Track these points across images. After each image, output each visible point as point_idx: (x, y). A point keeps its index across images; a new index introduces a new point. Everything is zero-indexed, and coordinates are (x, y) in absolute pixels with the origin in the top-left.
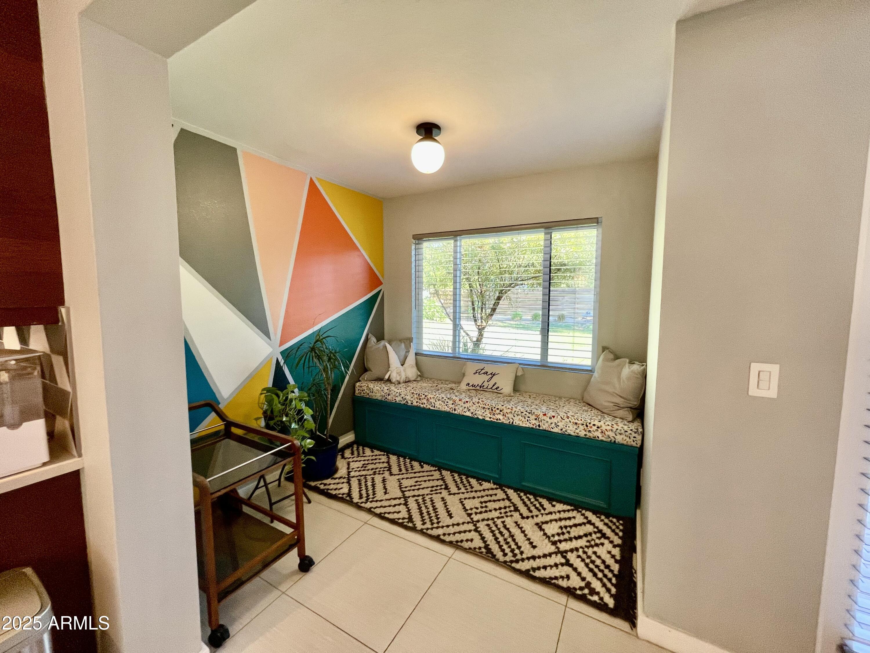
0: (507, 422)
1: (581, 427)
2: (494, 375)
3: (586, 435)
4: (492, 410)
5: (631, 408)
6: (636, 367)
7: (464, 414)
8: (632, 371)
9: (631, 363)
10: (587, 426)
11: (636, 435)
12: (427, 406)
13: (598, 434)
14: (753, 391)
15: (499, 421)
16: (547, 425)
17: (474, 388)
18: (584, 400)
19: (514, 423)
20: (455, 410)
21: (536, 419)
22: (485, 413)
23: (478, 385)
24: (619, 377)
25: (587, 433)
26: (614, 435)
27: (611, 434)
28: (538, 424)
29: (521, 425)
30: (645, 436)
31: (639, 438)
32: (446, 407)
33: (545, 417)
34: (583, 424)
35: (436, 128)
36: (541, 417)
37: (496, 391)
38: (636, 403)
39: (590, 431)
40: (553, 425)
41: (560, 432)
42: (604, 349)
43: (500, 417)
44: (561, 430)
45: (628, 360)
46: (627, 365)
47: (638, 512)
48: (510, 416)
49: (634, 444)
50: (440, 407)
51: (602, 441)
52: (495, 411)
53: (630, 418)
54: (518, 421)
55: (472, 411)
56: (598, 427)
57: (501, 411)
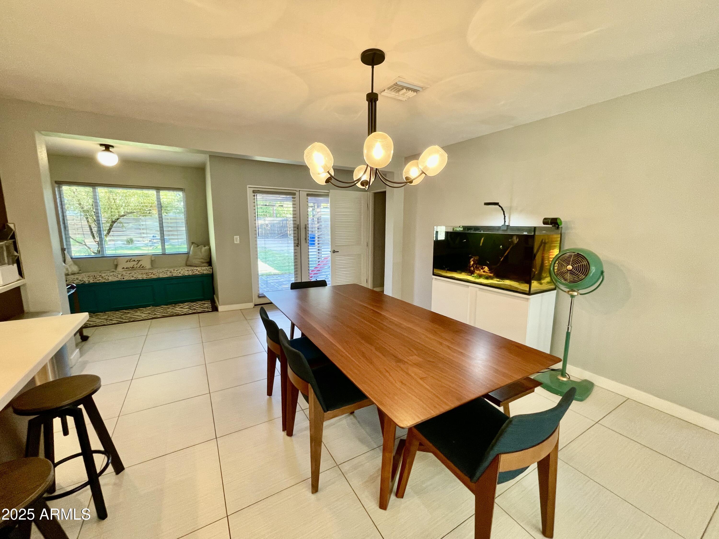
0: (156, 277)
1: (190, 271)
2: (139, 261)
3: (192, 274)
4: (147, 274)
5: (206, 262)
6: (207, 247)
7: (130, 279)
8: (205, 249)
9: (205, 246)
10: (192, 270)
11: (210, 270)
12: (102, 281)
13: (197, 272)
14: (235, 242)
15: (152, 278)
16: (175, 274)
17: (128, 269)
18: (187, 264)
19: (160, 277)
20: (123, 279)
21: (170, 273)
22: (143, 276)
23: (130, 267)
24: (201, 252)
25: (193, 273)
26: (203, 271)
27: (201, 271)
28: (171, 274)
29: (163, 277)
30: (213, 270)
31: (211, 270)
32: (117, 278)
33: (174, 271)
34: (191, 270)
35: (111, 147)
36: (173, 271)
37: (142, 268)
38: (208, 260)
39: (194, 272)
40: (178, 273)
41: (182, 275)
42: (193, 243)
43: (152, 276)
44: (182, 274)
45: (203, 246)
46: (203, 247)
47: (215, 296)
48: (157, 274)
49: (210, 273)
50: (113, 279)
51: (199, 274)
52: (149, 274)
53: (208, 265)
54: (161, 276)
55: (135, 277)
56: (197, 270)
57: (152, 273)
